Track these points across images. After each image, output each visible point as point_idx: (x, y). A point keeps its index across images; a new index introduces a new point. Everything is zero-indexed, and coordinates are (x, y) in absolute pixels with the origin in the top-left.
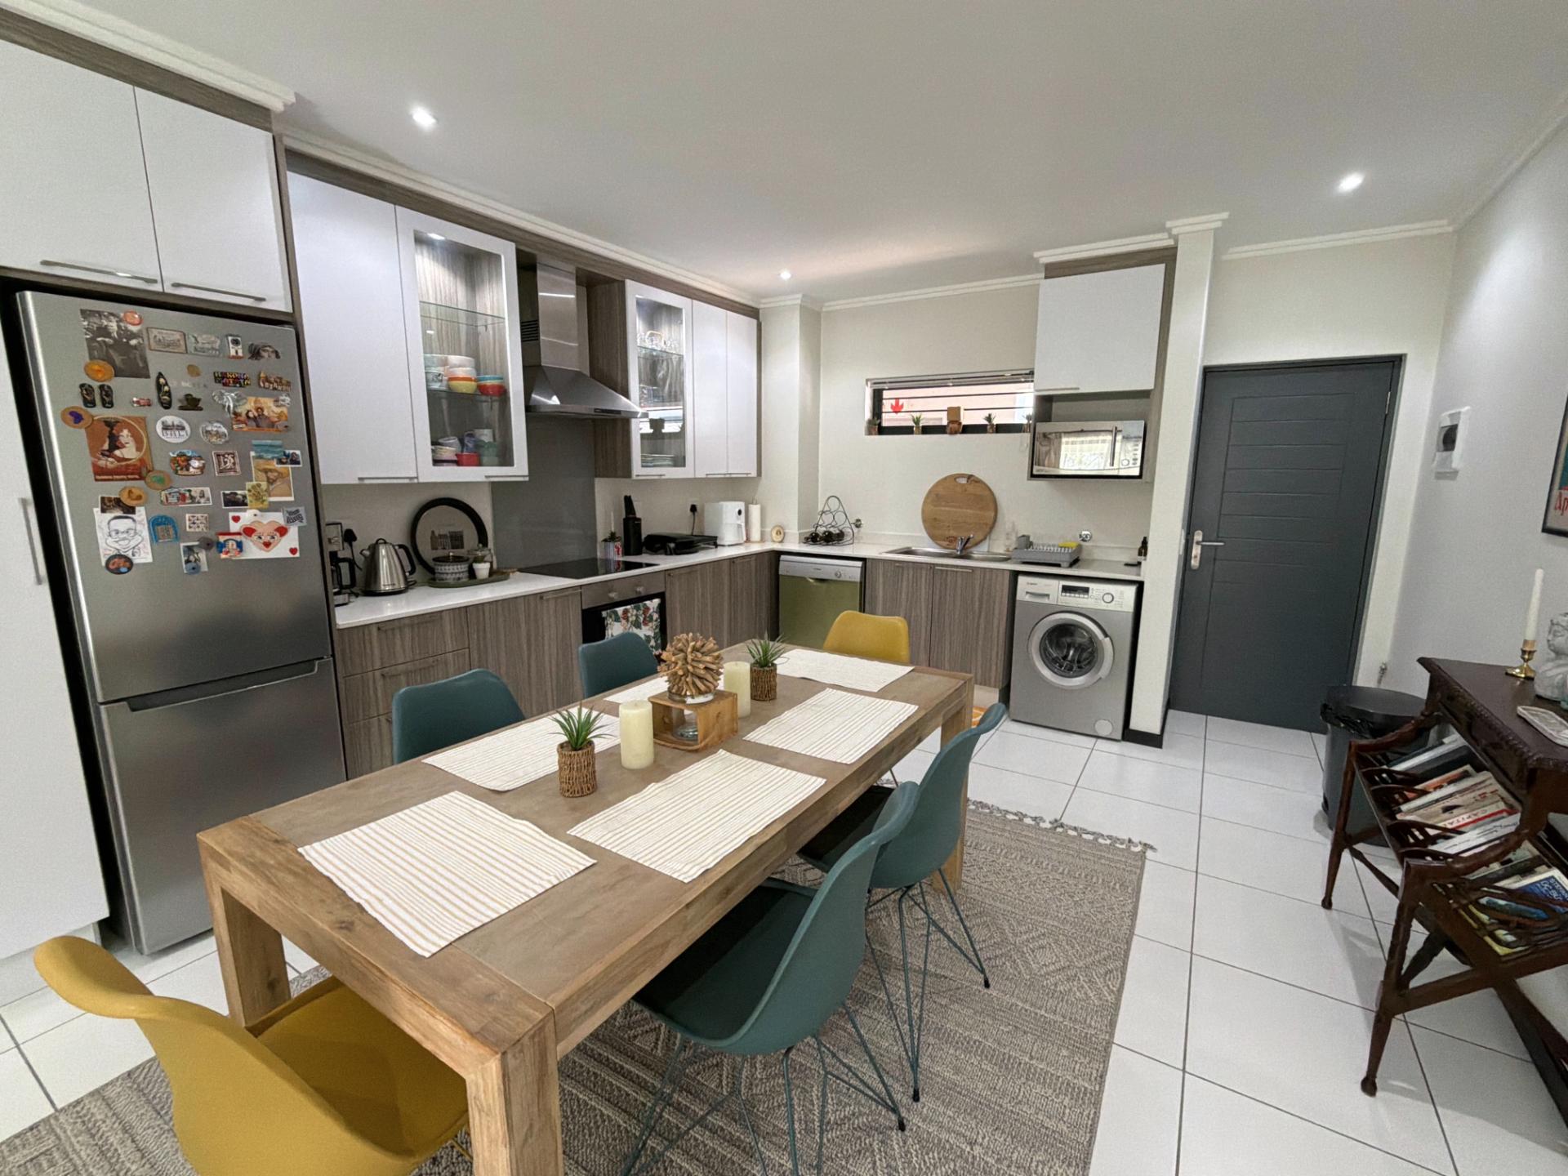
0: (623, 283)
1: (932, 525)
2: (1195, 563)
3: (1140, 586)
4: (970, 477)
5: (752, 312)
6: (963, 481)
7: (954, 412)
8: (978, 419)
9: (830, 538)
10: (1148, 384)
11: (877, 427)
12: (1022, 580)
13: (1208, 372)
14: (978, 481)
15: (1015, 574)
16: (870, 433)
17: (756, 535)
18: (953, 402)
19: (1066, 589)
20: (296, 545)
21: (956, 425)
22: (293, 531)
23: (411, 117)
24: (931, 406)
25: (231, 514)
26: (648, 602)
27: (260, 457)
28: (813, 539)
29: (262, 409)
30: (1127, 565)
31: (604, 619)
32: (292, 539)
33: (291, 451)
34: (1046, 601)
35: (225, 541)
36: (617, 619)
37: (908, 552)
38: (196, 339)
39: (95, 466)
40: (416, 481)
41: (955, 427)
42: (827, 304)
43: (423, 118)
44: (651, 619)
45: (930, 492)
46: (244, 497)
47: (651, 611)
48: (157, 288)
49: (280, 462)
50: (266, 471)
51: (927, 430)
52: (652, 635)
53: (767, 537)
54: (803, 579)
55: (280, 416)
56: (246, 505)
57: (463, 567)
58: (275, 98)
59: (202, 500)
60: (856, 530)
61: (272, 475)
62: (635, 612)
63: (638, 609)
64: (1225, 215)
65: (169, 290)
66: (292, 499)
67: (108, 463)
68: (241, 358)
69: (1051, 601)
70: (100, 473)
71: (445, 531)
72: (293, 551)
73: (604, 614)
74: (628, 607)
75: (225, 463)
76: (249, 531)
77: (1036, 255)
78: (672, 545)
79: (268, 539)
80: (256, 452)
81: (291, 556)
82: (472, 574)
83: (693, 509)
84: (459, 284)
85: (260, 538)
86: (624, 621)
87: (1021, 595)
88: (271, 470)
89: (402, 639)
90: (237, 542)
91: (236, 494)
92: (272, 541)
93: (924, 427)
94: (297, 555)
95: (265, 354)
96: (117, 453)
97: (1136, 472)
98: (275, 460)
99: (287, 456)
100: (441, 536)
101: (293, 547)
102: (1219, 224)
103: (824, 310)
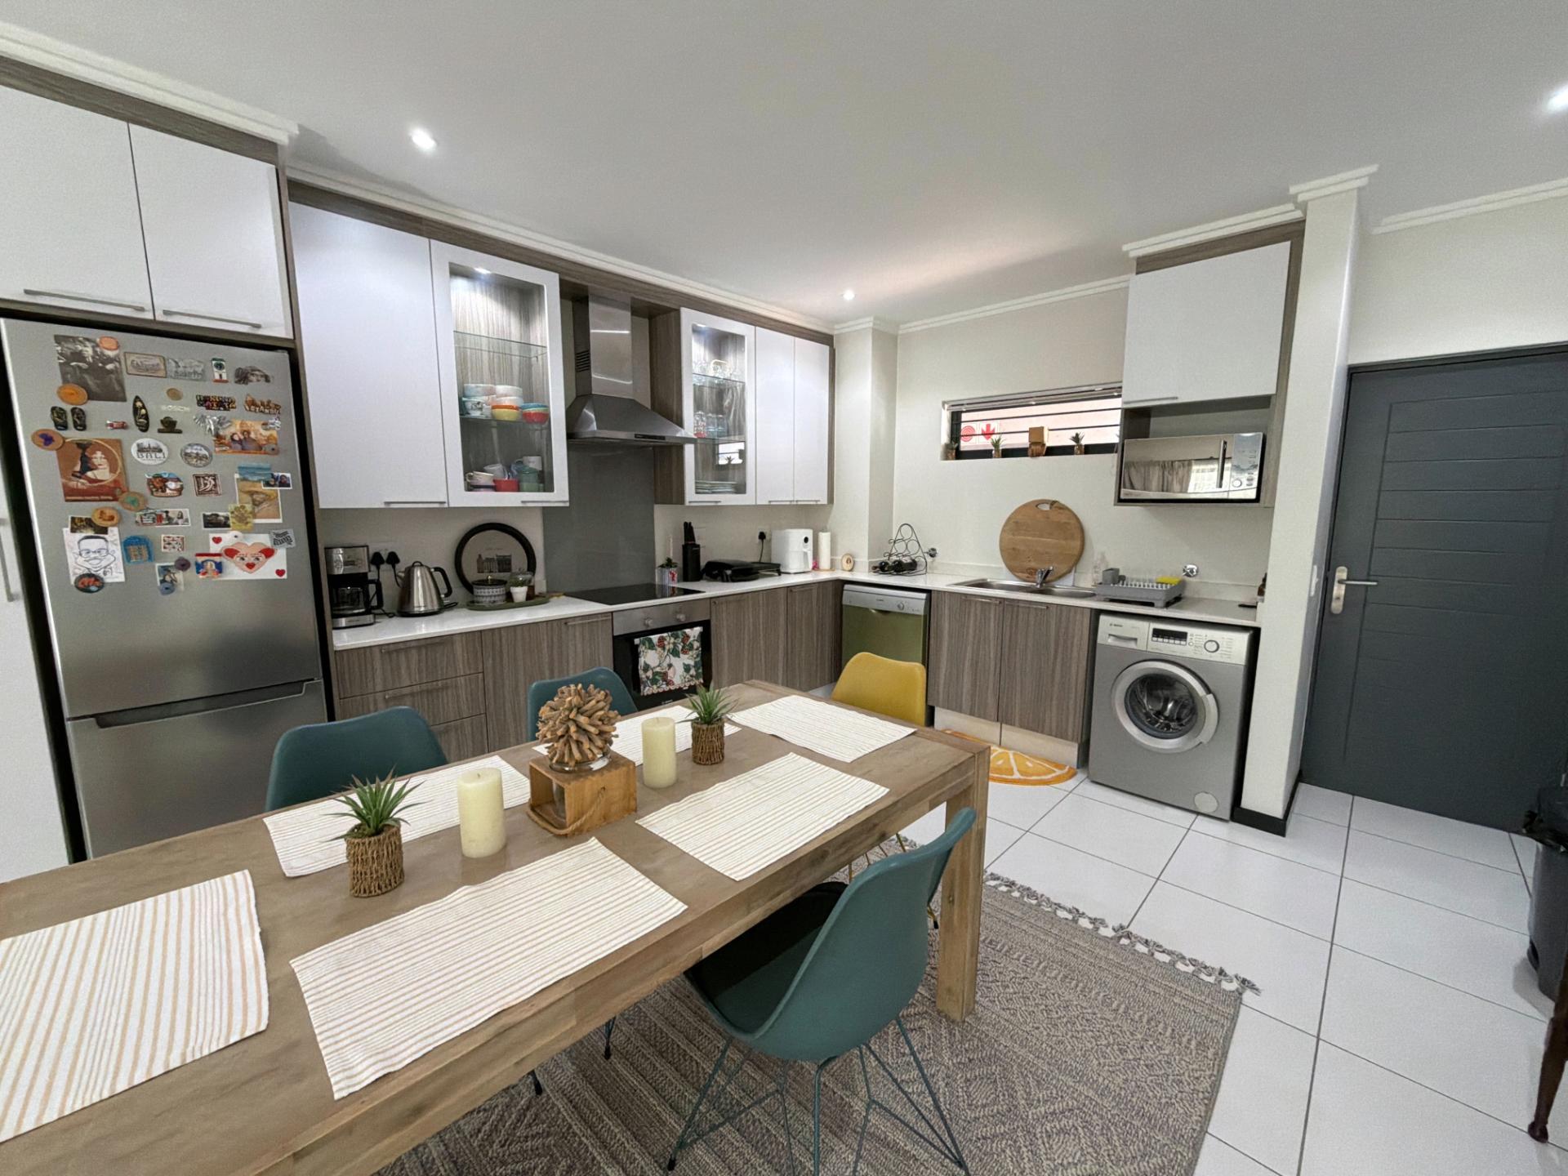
0: (678, 311)
1: (1012, 556)
2: (1337, 606)
3: (1255, 635)
4: (1053, 503)
5: (826, 339)
6: (1046, 507)
7: (1036, 433)
8: (1065, 440)
9: (899, 568)
10: (1269, 389)
11: (955, 451)
12: (1103, 618)
13: (1356, 376)
14: (1063, 508)
15: (1098, 613)
16: (946, 458)
17: (825, 562)
18: (1035, 423)
19: (1157, 633)
20: (284, 567)
21: (1039, 447)
22: (281, 553)
23: (410, 139)
24: (1014, 429)
25: (212, 536)
26: (688, 631)
27: (244, 479)
28: (882, 568)
29: (249, 433)
30: (1242, 606)
31: (637, 646)
32: (280, 560)
33: (280, 474)
34: (1132, 645)
35: (203, 562)
36: (652, 647)
37: (982, 584)
38: (176, 363)
39: (65, 486)
40: (446, 505)
41: (1037, 448)
42: (901, 326)
43: (423, 140)
44: (691, 647)
45: (1009, 519)
46: (227, 518)
47: (692, 639)
48: (149, 316)
49: (267, 484)
50: (251, 493)
51: (1008, 453)
52: (692, 663)
53: (838, 563)
54: (867, 610)
55: (269, 439)
56: (229, 526)
57: (498, 591)
58: (279, 130)
59: (180, 521)
60: (929, 559)
61: (258, 498)
62: (672, 640)
63: (676, 637)
64: (1373, 168)
65: (160, 317)
66: (280, 521)
67: (81, 484)
68: (226, 382)
69: (1141, 646)
70: (71, 494)
71: (492, 555)
72: (280, 573)
73: (637, 641)
74: (665, 635)
75: (205, 485)
76: (231, 553)
77: (1125, 248)
78: (729, 572)
79: (252, 560)
80: (240, 474)
81: (277, 577)
82: (509, 597)
83: (762, 536)
84: (512, 317)
85: (243, 559)
86: (659, 649)
87: (1103, 638)
88: (257, 492)
89: (408, 661)
90: (215, 563)
91: (217, 515)
92: (256, 562)
93: (1003, 450)
94: (285, 576)
95: (253, 378)
96: (89, 474)
97: (1252, 495)
98: (262, 483)
99: (276, 479)
100: (488, 560)
101: (280, 568)
102: (1363, 182)
103: (900, 332)
